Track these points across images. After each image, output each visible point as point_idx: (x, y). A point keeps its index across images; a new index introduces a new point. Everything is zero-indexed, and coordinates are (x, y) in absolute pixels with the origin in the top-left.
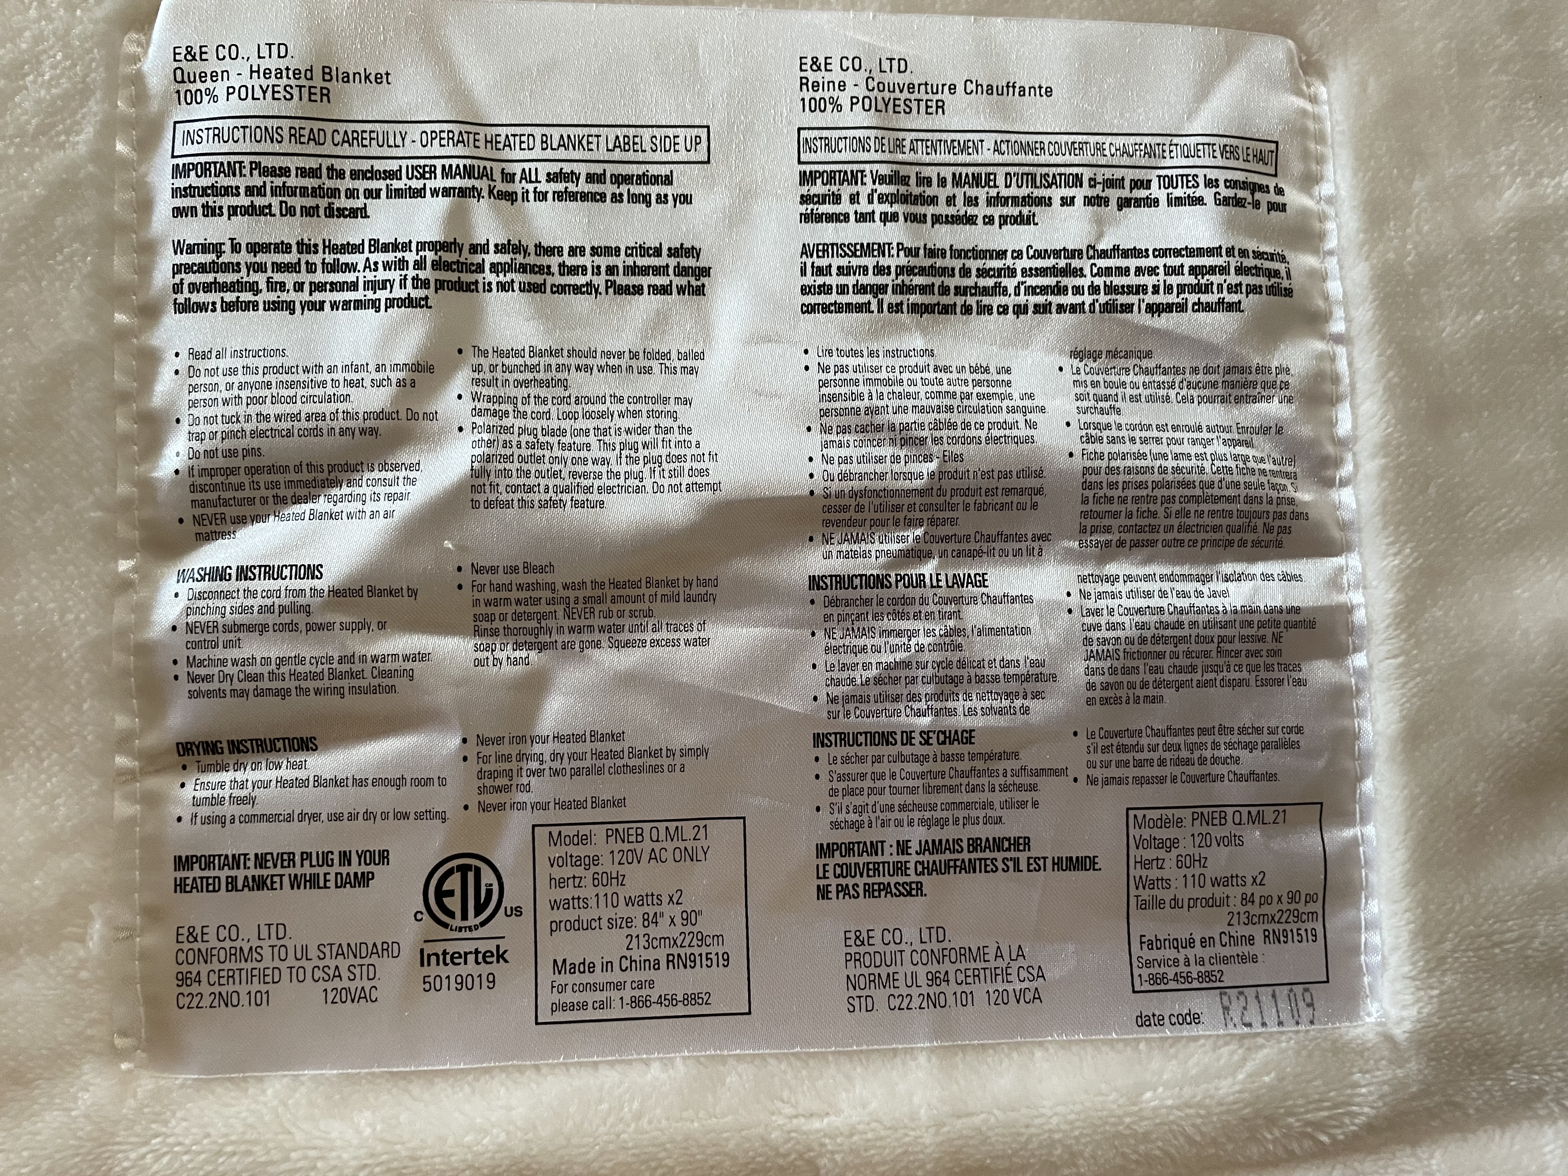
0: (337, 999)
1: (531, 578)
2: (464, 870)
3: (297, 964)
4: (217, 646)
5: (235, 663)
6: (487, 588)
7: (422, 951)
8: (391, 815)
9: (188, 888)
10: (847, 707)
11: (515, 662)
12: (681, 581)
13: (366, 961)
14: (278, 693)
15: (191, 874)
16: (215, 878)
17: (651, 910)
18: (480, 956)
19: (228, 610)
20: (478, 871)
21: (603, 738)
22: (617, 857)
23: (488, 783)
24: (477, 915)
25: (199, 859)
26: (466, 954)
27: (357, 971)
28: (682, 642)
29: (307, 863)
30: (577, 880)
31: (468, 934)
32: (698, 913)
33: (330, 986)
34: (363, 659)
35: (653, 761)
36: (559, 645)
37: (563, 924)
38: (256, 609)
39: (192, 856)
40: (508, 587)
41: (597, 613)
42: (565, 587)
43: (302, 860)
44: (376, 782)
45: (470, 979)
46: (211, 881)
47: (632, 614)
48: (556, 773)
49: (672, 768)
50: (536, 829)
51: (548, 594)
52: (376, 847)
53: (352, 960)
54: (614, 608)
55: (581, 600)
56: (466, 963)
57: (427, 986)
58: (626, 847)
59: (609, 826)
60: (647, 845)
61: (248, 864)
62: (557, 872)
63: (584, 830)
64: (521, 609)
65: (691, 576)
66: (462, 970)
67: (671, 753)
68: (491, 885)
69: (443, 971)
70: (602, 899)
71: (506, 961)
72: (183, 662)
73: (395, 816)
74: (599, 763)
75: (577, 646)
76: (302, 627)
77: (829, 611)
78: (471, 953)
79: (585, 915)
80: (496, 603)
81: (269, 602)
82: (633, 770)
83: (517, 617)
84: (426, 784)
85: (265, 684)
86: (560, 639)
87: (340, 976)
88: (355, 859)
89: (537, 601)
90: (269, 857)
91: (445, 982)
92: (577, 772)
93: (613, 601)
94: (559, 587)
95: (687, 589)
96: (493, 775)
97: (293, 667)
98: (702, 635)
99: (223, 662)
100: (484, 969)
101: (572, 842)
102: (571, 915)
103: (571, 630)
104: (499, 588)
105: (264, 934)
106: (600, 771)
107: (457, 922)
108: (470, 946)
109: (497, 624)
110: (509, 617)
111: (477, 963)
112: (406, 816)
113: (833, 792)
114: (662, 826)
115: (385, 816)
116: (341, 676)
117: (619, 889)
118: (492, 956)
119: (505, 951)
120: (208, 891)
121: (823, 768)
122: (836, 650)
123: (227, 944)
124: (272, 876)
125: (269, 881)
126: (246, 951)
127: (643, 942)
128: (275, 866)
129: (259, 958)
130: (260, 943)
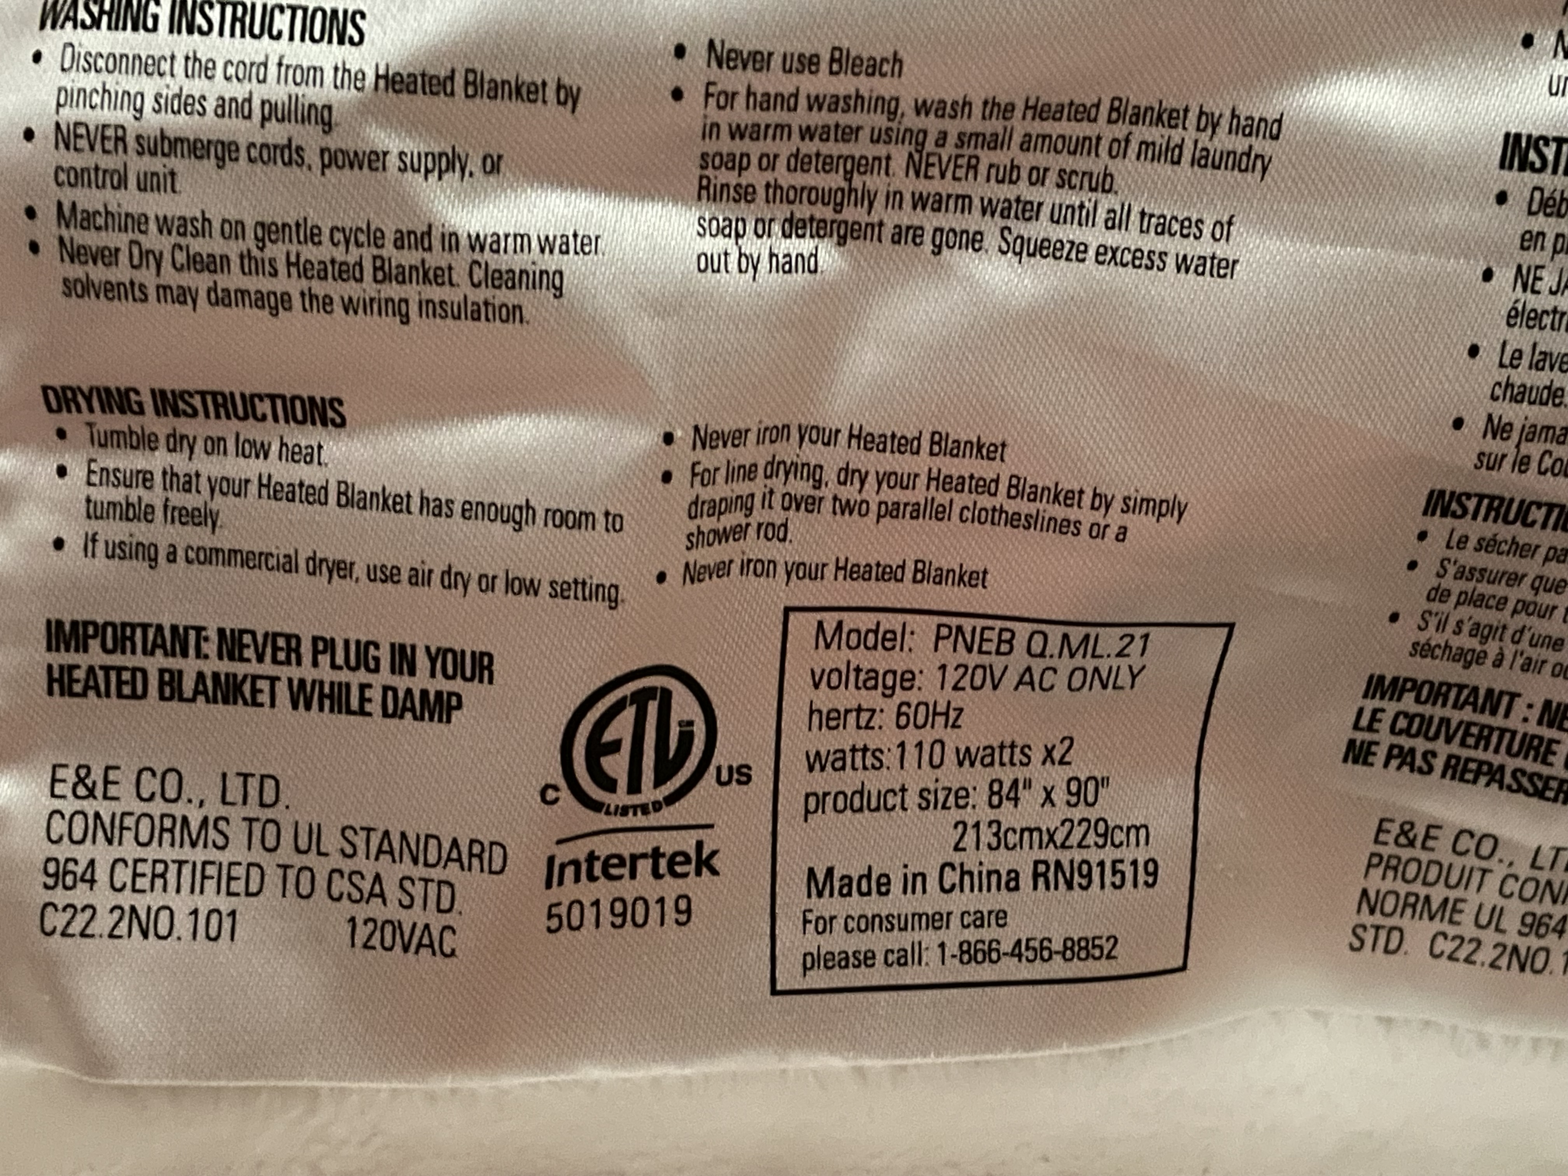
0: (376, 941)
1: (845, 85)
2: (641, 698)
3: (298, 861)
4: (122, 183)
5: (164, 225)
6: (741, 101)
7: (551, 860)
8: (500, 584)
9: (78, 688)
10: (1526, 448)
11: (787, 265)
12: (1192, 116)
13: (437, 874)
14: (261, 300)
15: (82, 660)
16: (134, 670)
17: (1007, 775)
18: (663, 863)
19: (150, 101)
20: (666, 695)
21: (956, 450)
22: (952, 677)
23: (707, 523)
24: (659, 782)
25: (100, 630)
26: (634, 858)
27: (417, 890)
28: (1171, 261)
29: (324, 660)
30: (865, 716)
31: (640, 820)
32: (1101, 783)
33: (361, 912)
34: (451, 241)
35: (1059, 512)
36: (888, 231)
37: (829, 800)
38: (210, 105)
39: (86, 624)
40: (789, 102)
41: (983, 169)
42: (922, 108)
43: (316, 653)
44: (470, 510)
45: (640, 908)
46: (126, 676)
47: (1065, 180)
48: (847, 508)
49: (1098, 532)
50: (792, 616)
51: (880, 120)
52: (468, 644)
53: (407, 867)
54: (1026, 161)
55: (952, 140)
56: (633, 875)
57: (554, 923)
58: (974, 659)
59: (945, 620)
60: (1018, 660)
61: (205, 647)
62: (825, 699)
63: (890, 622)
64: (810, 147)
65: (1219, 106)
66: (627, 889)
67: (1101, 501)
68: (691, 723)
69: (586, 891)
70: (911, 752)
71: (714, 872)
72: (47, 212)
73: (509, 585)
74: (942, 498)
75: (928, 238)
76: (312, 157)
77: (1539, 223)
78: (644, 856)
79: (875, 782)
80: (756, 132)
81: (238, 91)
82: (1013, 520)
83: (799, 162)
84: (577, 525)
85: (233, 280)
86: (892, 218)
87: (382, 896)
88: (422, 662)
89: (850, 133)
90: (247, 639)
91: (590, 914)
92: (893, 511)
93: (1025, 146)
94: (906, 106)
95: (1204, 138)
96: (716, 508)
97: (294, 248)
98: (1221, 250)
99: (139, 222)
100: (670, 887)
101: (862, 641)
102: (849, 780)
103: (920, 202)
104: (767, 102)
105: (234, 793)
106: (941, 513)
107: (621, 797)
108: (643, 843)
109: (754, 177)
110: (781, 163)
111: (657, 875)
112: (531, 588)
113: (1438, 594)
114: (1055, 633)
115: (487, 583)
116: (402, 276)
117: (949, 734)
118: (688, 861)
119: (714, 853)
120: (120, 695)
121: (1431, 552)
122: (1534, 319)
123: (157, 808)
124: (255, 678)
125: (247, 688)
126: (194, 825)
127: (987, 836)
128: (260, 659)
129: (220, 841)
130: (224, 811)
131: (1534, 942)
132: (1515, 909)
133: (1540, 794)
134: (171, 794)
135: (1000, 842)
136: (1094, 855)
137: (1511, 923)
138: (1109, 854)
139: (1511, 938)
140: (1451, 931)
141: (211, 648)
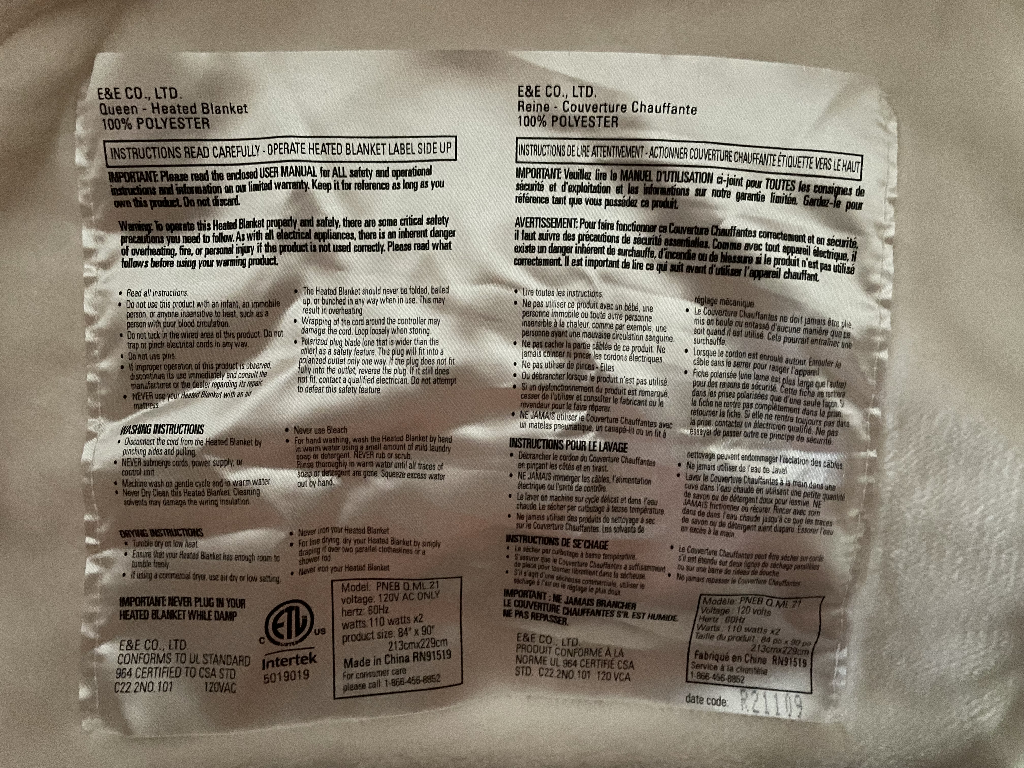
0: (213, 689)
1: (333, 436)
2: (289, 610)
3: (191, 666)
4: (140, 474)
5: (151, 484)
6: (305, 441)
7: (264, 660)
8: (246, 578)
9: (129, 617)
10: (529, 522)
11: (324, 484)
12: (428, 438)
13: (230, 667)
14: (177, 503)
15: (130, 608)
16: (145, 611)
17: (404, 627)
18: (299, 660)
19: (147, 452)
20: (297, 609)
21: (375, 531)
22: (383, 598)
23: (306, 557)
24: (297, 635)
25: (135, 600)
26: (291, 659)
27: (225, 672)
28: (427, 476)
29: (198, 604)
30: (359, 611)
31: (292, 647)
32: (432, 627)
33: (209, 680)
34: (228, 483)
35: (405, 547)
36: (351, 473)
37: (350, 638)
38: (163, 452)
39: (131, 598)
40: (319, 441)
41: (375, 455)
42: (355, 440)
43: (196, 602)
44: (237, 558)
45: (293, 674)
46: (142, 613)
47: (397, 456)
48: (347, 550)
49: (417, 552)
50: (334, 583)
51: (344, 444)
52: (238, 597)
53: (222, 665)
54: (386, 452)
55: (365, 448)
56: (290, 664)
57: (267, 680)
58: (389, 592)
59: (379, 581)
60: (401, 592)
61: (165, 603)
62: (347, 607)
63: (363, 583)
64: (326, 452)
65: (435, 435)
66: (289, 668)
67: (417, 544)
68: (306, 617)
69: (276, 670)
70: (374, 622)
71: (315, 662)
72: (120, 483)
73: (248, 578)
74: (373, 545)
75: (362, 474)
76: (190, 463)
77: (522, 461)
78: (294, 658)
79: (364, 631)
80: (311, 449)
81: (170, 447)
82: (394, 550)
83: (324, 456)
84: (267, 560)
85: (170, 498)
86: (352, 469)
87: (215, 675)
88: (226, 603)
89: (337, 448)
90: (177, 599)
91: (277, 677)
92: (359, 550)
93: (385, 448)
94: (350, 440)
95: (432, 443)
96: (308, 552)
97: (186, 488)
98: (441, 472)
99: (144, 484)
100: (302, 667)
101: (356, 589)
102: (356, 631)
103: (359, 464)
104: (312, 441)
105: (173, 646)
106: (374, 550)
107: (285, 640)
108: (293, 654)
109: (312, 460)
110: (319, 456)
111: (297, 664)
112: (254, 579)
113: (518, 565)
114: (411, 583)
115: (242, 578)
116: (215, 494)
117: (385, 616)
118: (307, 659)
119: (315, 656)
120: (141, 618)
121: (512, 552)
122: (525, 486)
123: (150, 652)
124: (179, 611)
125: (177, 614)
126: (161, 656)
127: (399, 645)
128: (180, 605)
129: (168, 661)
130: (170, 651)
131: (569, 669)
132: (561, 659)
133: (558, 622)
134: (155, 647)
135: (403, 647)
136: (431, 650)
137: (560, 662)
138: (436, 649)
139: (562, 668)
140: (545, 667)
141: (166, 603)
